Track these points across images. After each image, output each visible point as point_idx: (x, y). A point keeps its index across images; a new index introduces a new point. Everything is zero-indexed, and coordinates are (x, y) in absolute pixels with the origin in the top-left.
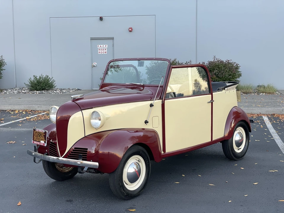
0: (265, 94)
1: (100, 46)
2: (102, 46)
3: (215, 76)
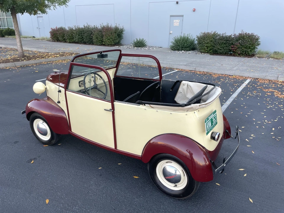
0: (273, 59)
1: (175, 20)
2: (176, 20)
3: (239, 45)
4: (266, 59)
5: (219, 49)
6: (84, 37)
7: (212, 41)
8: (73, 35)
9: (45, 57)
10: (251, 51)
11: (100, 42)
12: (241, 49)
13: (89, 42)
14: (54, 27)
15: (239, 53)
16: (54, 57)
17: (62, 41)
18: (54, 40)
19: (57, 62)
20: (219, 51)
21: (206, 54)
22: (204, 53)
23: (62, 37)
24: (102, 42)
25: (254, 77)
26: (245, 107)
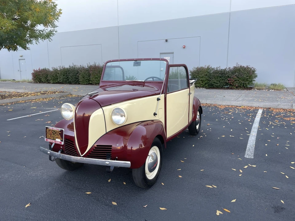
0: (274, 90)
2: (166, 58)
3: (235, 77)
4: (267, 90)
5: (215, 82)
6: (69, 77)
7: (206, 75)
8: (58, 75)
9: (23, 95)
10: (249, 83)
11: (87, 82)
12: (239, 82)
13: (75, 82)
14: (37, 68)
15: (237, 85)
16: (34, 95)
17: (45, 82)
18: (35, 81)
19: (36, 100)
20: (215, 84)
21: (201, 89)
22: (199, 87)
23: (45, 78)
24: (89, 81)
25: (265, 107)
26: (278, 138)
